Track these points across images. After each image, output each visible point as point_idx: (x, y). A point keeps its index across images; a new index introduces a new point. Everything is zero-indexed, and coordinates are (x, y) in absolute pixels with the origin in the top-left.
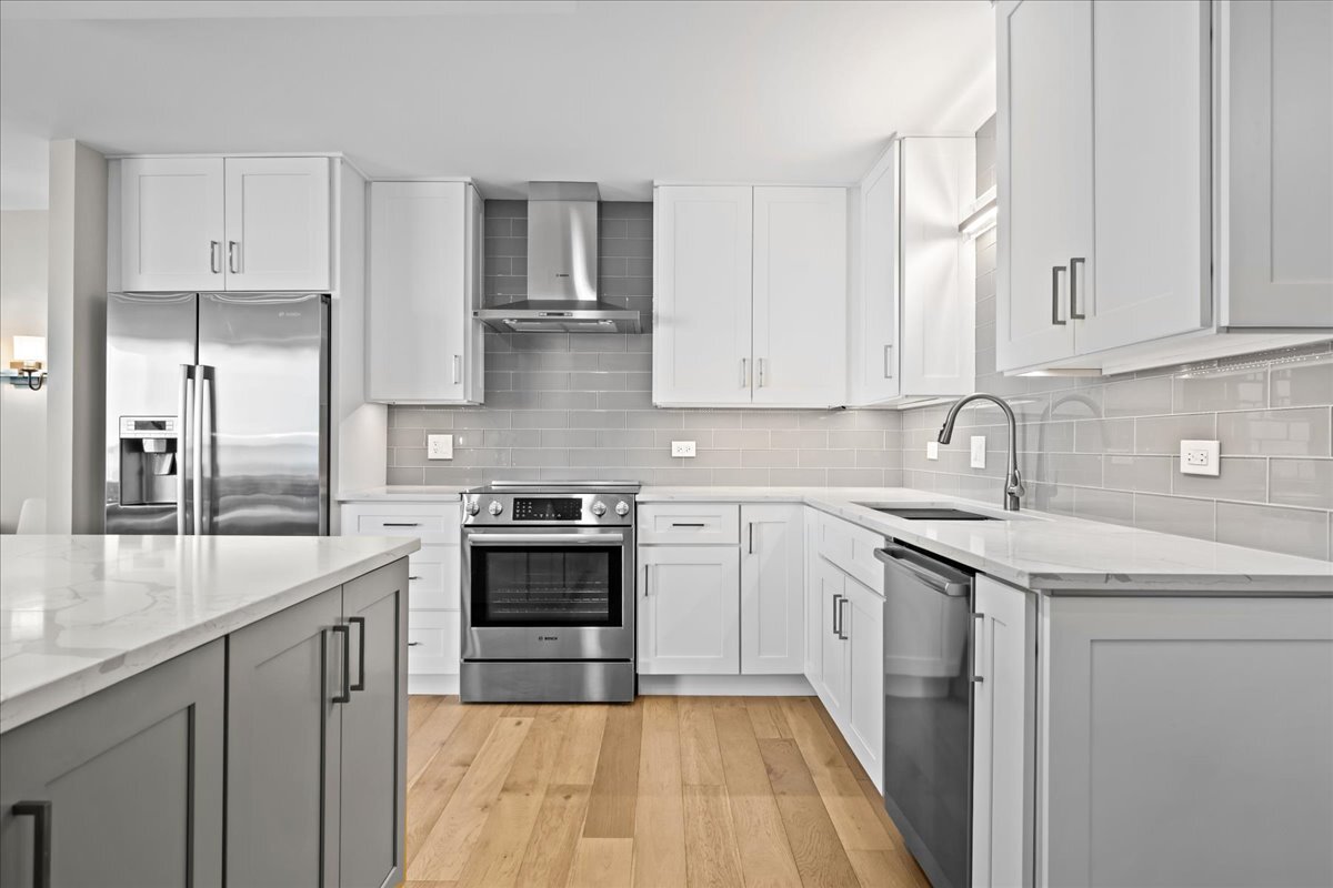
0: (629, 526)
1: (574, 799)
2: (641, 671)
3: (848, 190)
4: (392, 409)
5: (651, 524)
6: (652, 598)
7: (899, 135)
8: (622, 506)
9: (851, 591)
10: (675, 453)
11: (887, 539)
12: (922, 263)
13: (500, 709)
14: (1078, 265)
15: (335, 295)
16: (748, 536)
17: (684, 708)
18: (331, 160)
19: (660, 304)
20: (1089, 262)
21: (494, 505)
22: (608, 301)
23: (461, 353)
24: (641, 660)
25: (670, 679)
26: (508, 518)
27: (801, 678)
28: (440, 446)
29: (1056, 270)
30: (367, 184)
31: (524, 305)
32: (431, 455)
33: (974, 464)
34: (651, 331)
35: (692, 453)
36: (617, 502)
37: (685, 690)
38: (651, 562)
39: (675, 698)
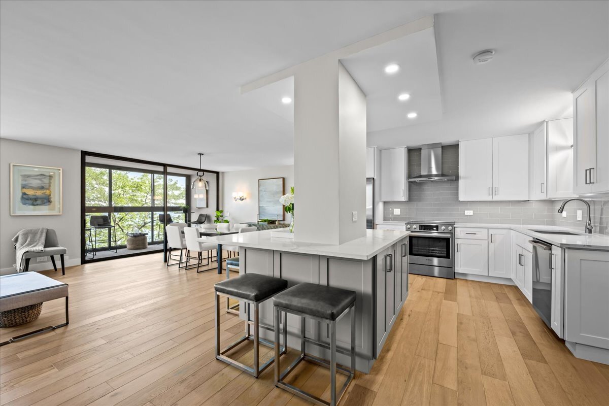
0: (452, 233)
1: (440, 294)
2: (456, 271)
3: (529, 134)
4: (385, 203)
5: (459, 232)
6: (459, 253)
7: (546, 121)
8: (450, 228)
9: (524, 252)
10: (466, 214)
11: (534, 238)
12: (555, 159)
13: (416, 276)
14: (592, 170)
15: (375, 178)
16: (491, 238)
17: (469, 283)
18: (374, 148)
19: (461, 172)
20: (595, 170)
21: (414, 226)
22: (444, 173)
23: (404, 189)
24: (456, 268)
25: (465, 275)
26: (418, 230)
27: (510, 279)
28: (397, 211)
29: (586, 170)
30: (380, 151)
31: (420, 176)
32: (395, 214)
33: (578, 219)
34: (458, 180)
35: (472, 214)
36: (449, 226)
37: (470, 278)
38: (459, 243)
39: (467, 280)
